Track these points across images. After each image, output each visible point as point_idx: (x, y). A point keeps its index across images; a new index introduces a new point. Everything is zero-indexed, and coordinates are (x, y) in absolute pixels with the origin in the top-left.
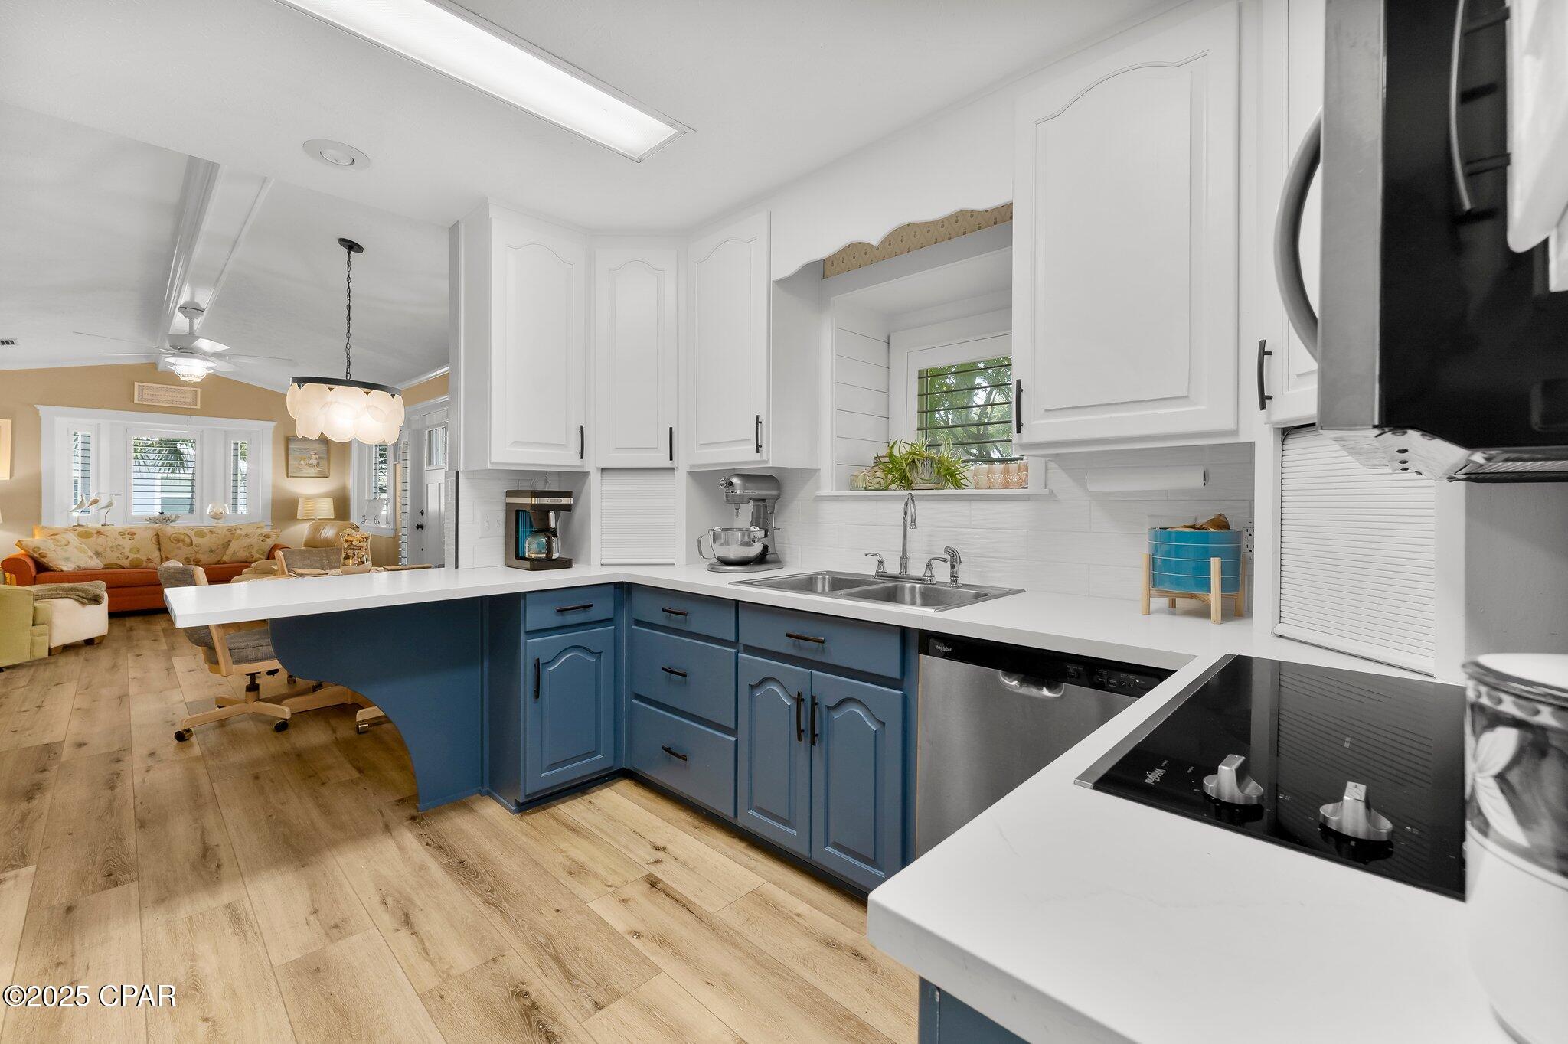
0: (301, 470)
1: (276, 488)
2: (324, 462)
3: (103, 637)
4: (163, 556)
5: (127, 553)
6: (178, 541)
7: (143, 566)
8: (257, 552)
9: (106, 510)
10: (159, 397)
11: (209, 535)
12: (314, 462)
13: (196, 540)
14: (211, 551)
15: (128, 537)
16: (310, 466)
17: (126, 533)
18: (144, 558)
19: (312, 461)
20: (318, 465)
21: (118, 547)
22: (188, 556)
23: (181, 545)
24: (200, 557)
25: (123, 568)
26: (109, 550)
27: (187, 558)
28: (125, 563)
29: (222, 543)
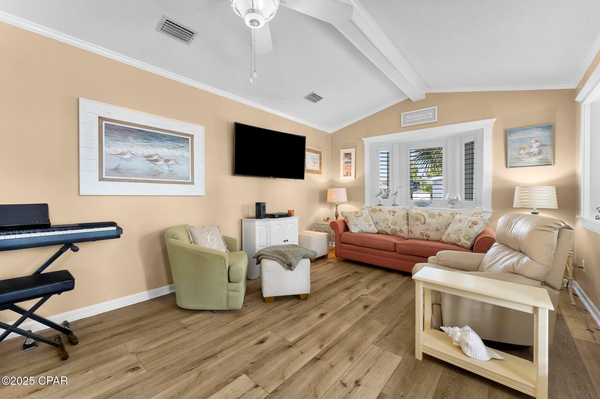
0: (519, 159)
1: (496, 179)
3: (307, 295)
4: (409, 229)
5: (390, 225)
6: (417, 219)
7: (397, 235)
8: (464, 237)
9: (395, 196)
10: (414, 120)
11: (438, 217)
12: (535, 150)
13: (428, 220)
14: (437, 230)
15: (392, 213)
16: (530, 154)
17: (392, 211)
18: (398, 229)
19: (532, 150)
20: (540, 153)
21: (386, 220)
22: (422, 231)
23: (418, 222)
24: (429, 233)
25: (388, 234)
26: (381, 221)
27: (421, 233)
28: (389, 231)
29: (445, 224)
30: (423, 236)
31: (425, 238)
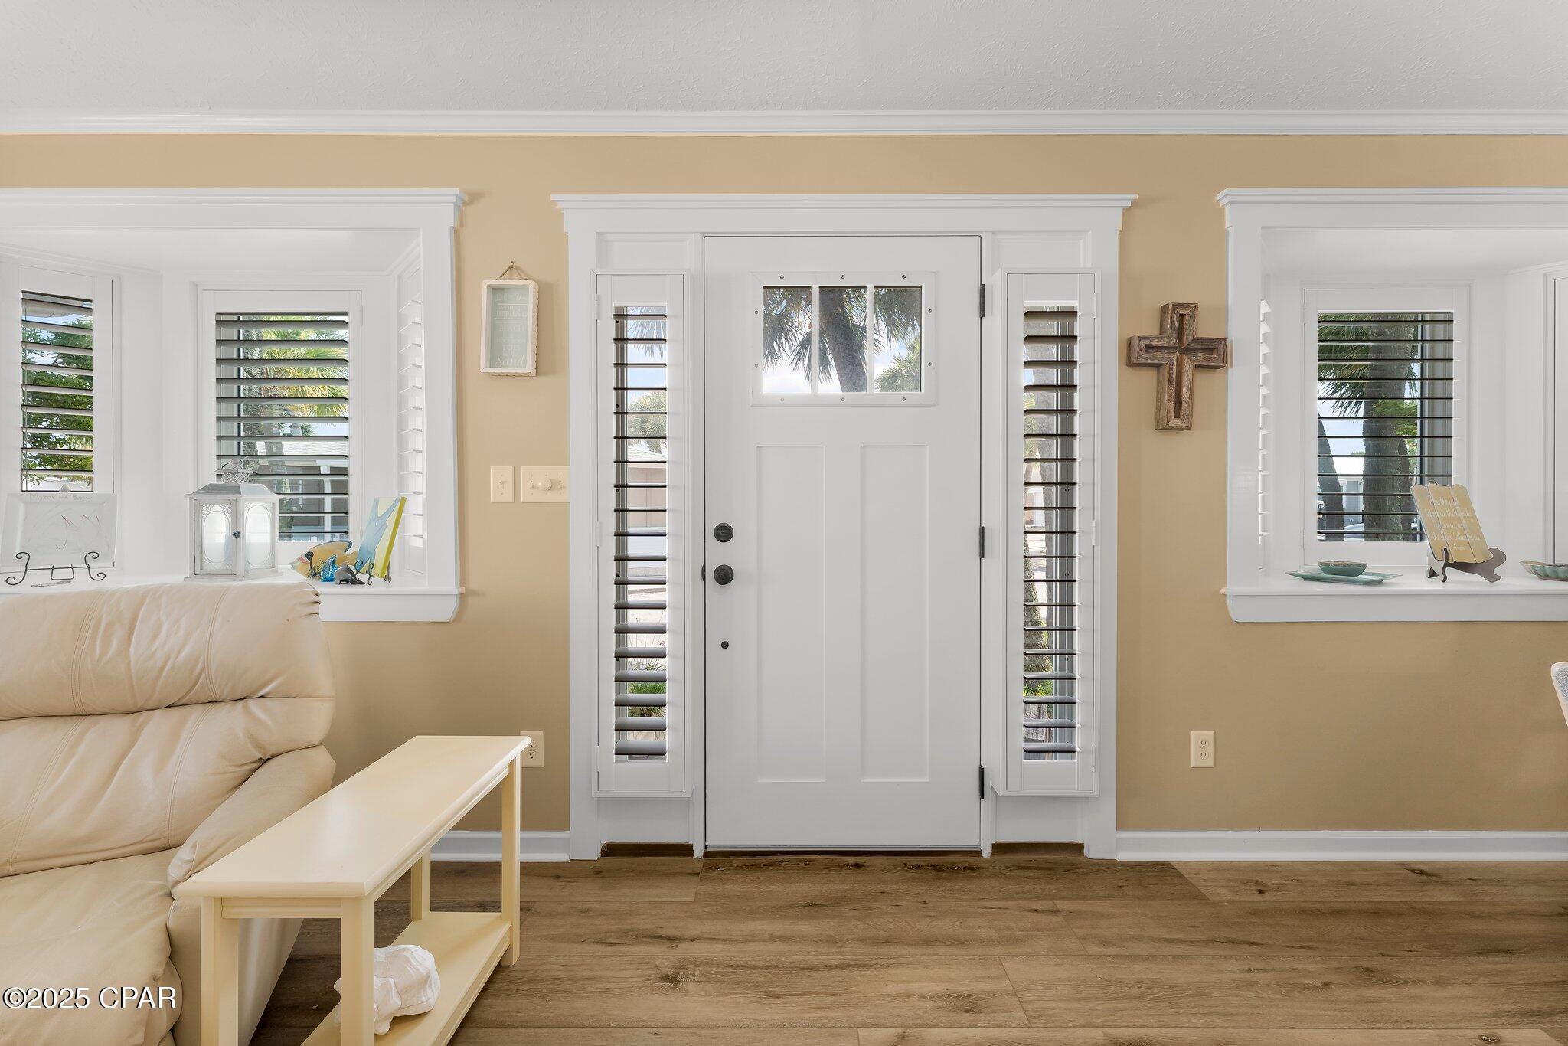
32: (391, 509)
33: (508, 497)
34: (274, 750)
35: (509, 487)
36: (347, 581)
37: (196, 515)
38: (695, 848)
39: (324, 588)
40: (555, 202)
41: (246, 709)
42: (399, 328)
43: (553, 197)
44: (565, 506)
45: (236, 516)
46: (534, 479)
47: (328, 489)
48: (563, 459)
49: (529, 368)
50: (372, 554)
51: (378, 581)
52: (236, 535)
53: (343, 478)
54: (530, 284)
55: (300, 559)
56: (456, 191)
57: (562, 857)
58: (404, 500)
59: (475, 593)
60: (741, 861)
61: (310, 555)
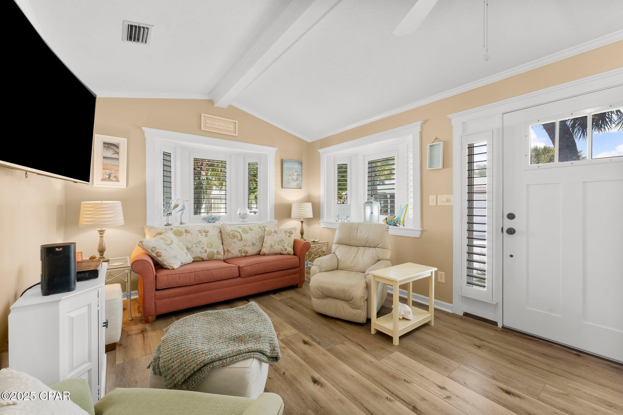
0: (288, 183)
1: (276, 196)
2: (300, 177)
4: (226, 249)
5: (206, 248)
6: (234, 237)
7: (215, 258)
9: (181, 212)
10: (215, 126)
11: (250, 231)
12: (295, 177)
13: (244, 236)
15: (204, 234)
16: (293, 180)
17: (203, 231)
18: (215, 251)
20: (297, 179)
21: (200, 242)
22: (240, 249)
23: (235, 240)
24: (247, 249)
25: (203, 260)
26: (194, 245)
27: (240, 250)
28: (205, 256)
29: (258, 238)
30: (241, 253)
31: (244, 254)
32: (405, 207)
33: (434, 204)
34: (380, 259)
35: (435, 201)
36: (394, 225)
37: (365, 208)
38: (498, 324)
39: (390, 227)
40: (449, 117)
41: (376, 249)
42: (407, 159)
43: (448, 116)
44: (451, 207)
45: (372, 209)
46: (442, 199)
47: (389, 202)
48: (451, 192)
49: (440, 167)
50: (400, 219)
51: (401, 226)
52: (372, 213)
53: (394, 199)
54: (441, 143)
55: (384, 219)
56: (421, 122)
57: (450, 311)
58: (408, 205)
59: (425, 231)
60: (518, 334)
61: (386, 219)
